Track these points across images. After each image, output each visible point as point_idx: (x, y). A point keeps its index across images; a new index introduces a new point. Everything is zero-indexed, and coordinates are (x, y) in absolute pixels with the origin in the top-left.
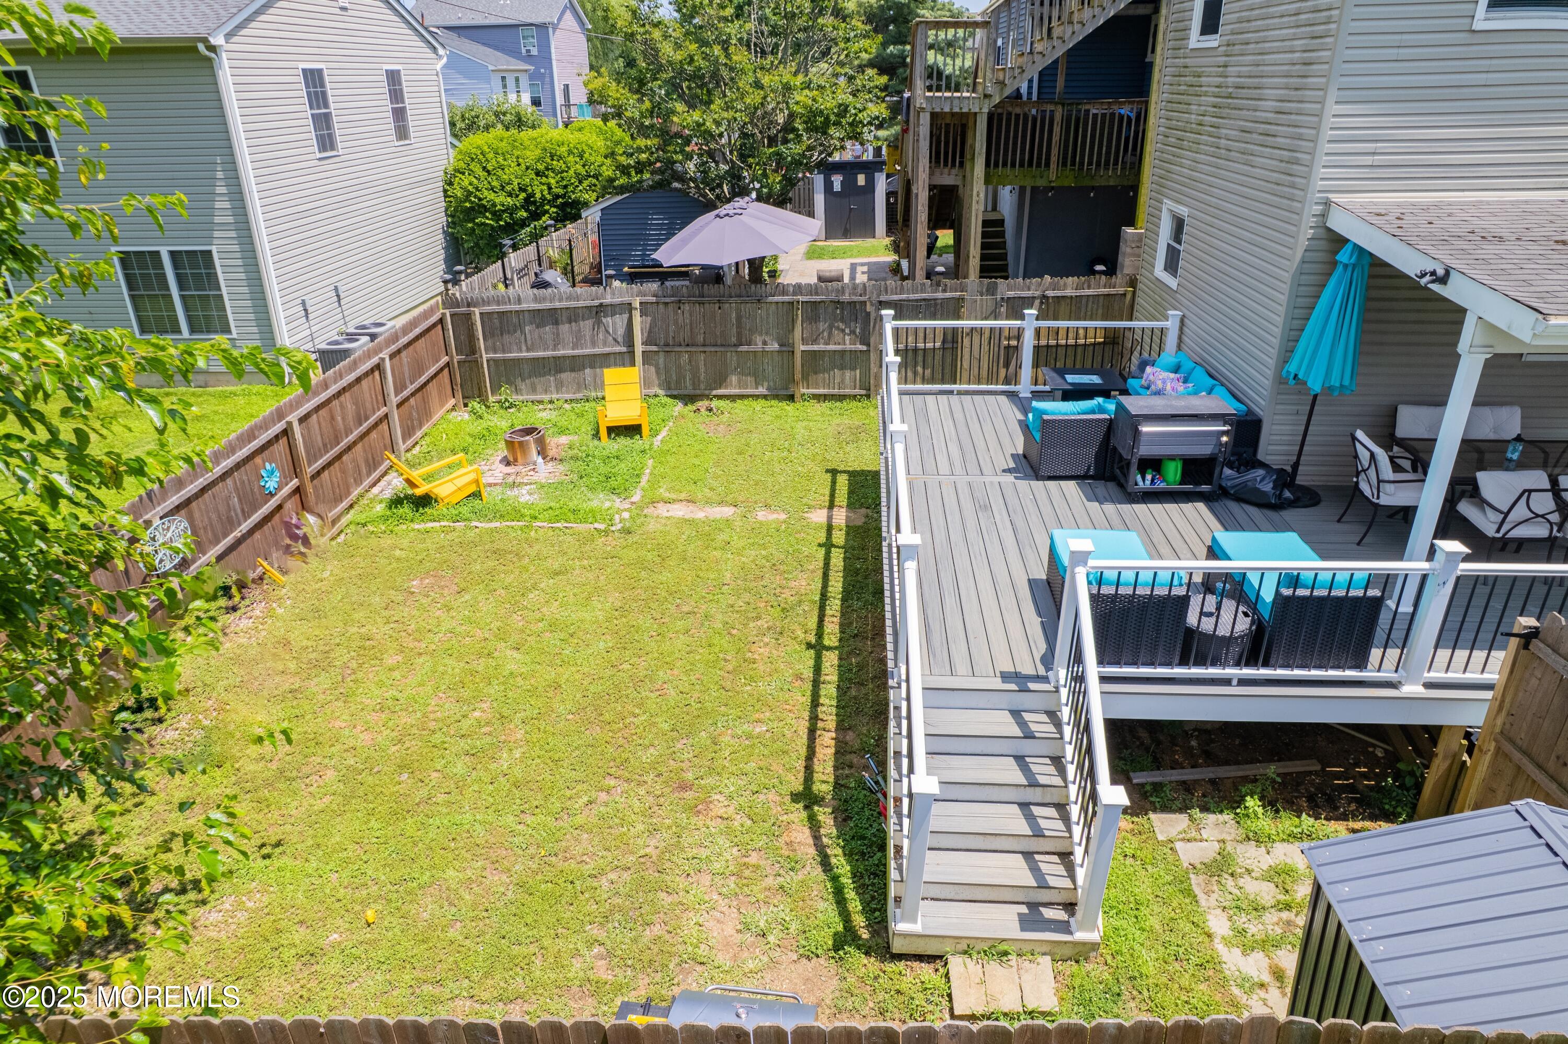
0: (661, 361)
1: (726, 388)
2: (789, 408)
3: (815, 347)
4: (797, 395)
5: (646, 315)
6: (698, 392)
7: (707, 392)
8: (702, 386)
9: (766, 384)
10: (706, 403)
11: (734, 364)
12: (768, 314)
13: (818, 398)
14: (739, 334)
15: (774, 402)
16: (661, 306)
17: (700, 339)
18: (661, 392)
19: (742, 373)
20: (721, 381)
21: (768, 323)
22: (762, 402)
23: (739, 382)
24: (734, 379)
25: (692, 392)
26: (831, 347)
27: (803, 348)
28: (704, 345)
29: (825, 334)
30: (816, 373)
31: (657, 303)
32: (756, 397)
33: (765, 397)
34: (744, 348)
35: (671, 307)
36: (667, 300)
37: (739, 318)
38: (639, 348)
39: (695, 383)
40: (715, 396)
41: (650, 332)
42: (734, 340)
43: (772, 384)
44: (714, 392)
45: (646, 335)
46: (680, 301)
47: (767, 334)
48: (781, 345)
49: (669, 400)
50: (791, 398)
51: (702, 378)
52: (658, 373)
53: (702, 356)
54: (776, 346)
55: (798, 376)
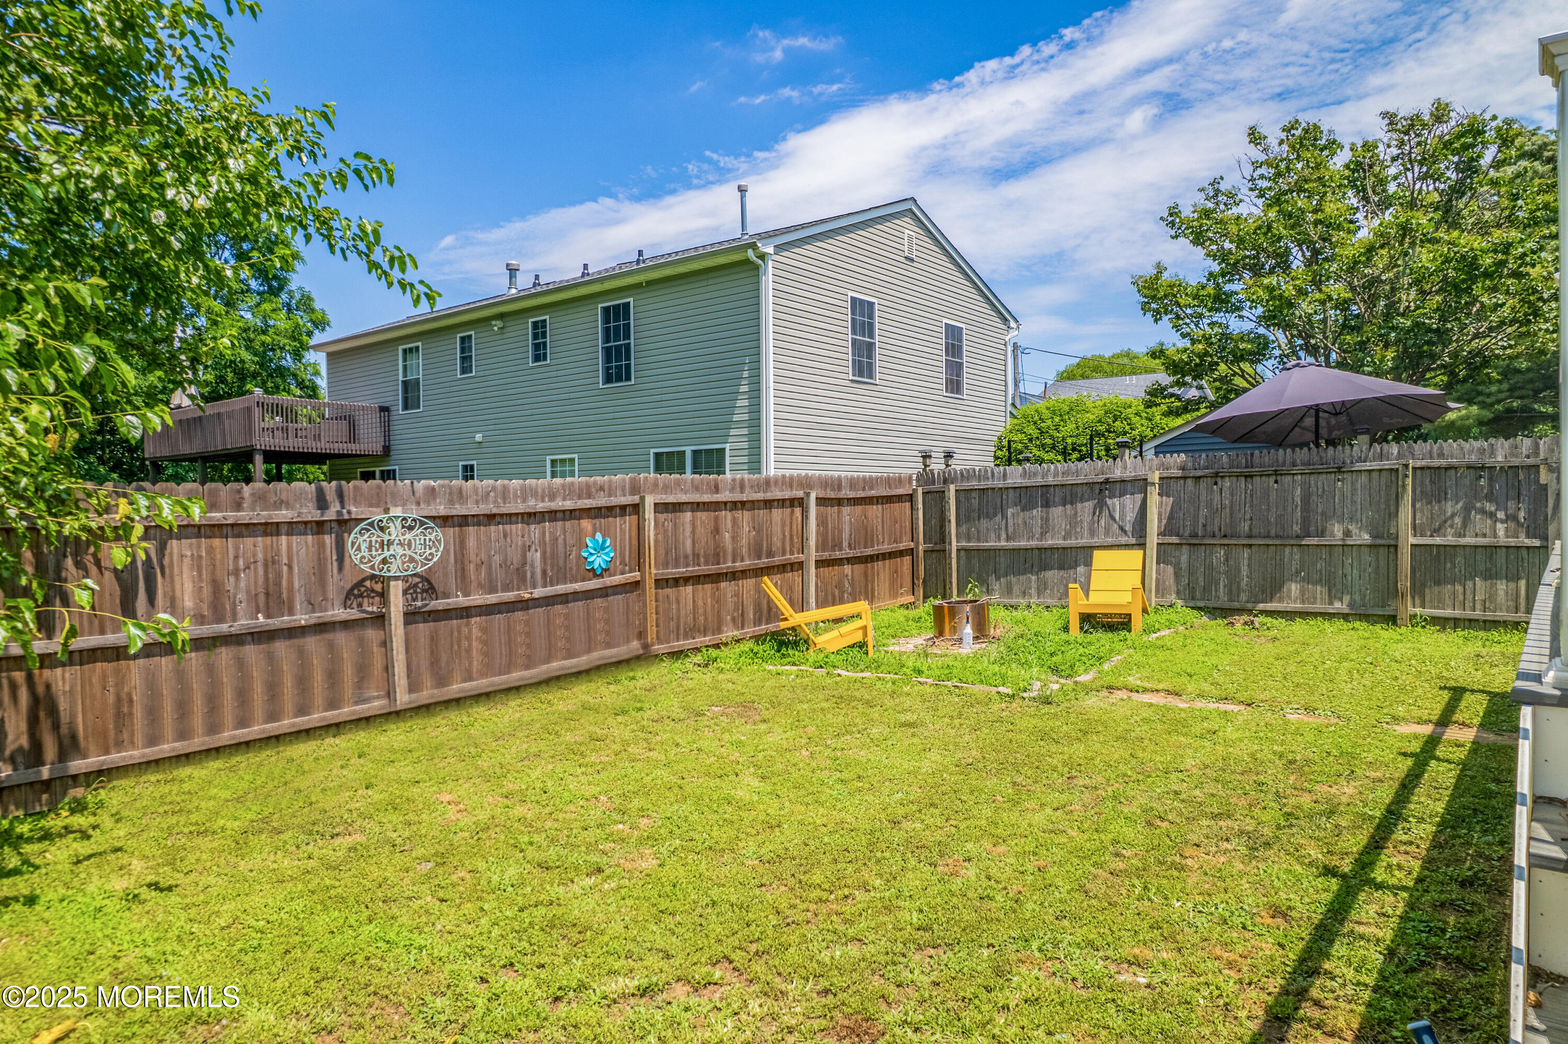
0: (1184, 558)
1: (1281, 600)
4: (1402, 615)
5: (1168, 496)
6: (1236, 605)
8: (1244, 597)
9: (1346, 599)
10: (1245, 618)
11: (1295, 565)
12: (1354, 490)
13: (1441, 623)
14: (1305, 521)
15: (1357, 624)
16: (1190, 482)
17: (1245, 527)
18: (1180, 603)
19: (1308, 580)
21: (1353, 502)
23: (1302, 592)
24: (1294, 588)
27: (1412, 540)
28: (1250, 536)
30: (1438, 583)
31: (1185, 478)
32: (1328, 616)
33: (1345, 617)
34: (1314, 541)
35: (1203, 484)
36: (1199, 473)
37: (1306, 498)
38: (1153, 539)
39: (1233, 592)
41: (1171, 517)
42: (1296, 528)
43: (1357, 597)
44: (1261, 606)
45: (1164, 522)
46: (1216, 475)
47: (1351, 519)
48: (1374, 536)
49: (1187, 610)
50: (1392, 620)
51: (1243, 584)
52: (1177, 575)
53: (1246, 553)
54: (1366, 538)
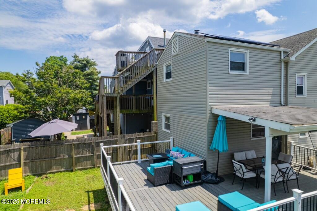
0: (30, 165)
1: (52, 170)
2: (72, 174)
3: (79, 156)
4: (74, 170)
5: (26, 151)
6: (43, 172)
7: (45, 172)
8: (44, 171)
9: (64, 168)
10: (45, 176)
11: (54, 163)
12: (65, 148)
13: (80, 170)
14: (56, 154)
15: (67, 173)
16: (31, 148)
17: (44, 157)
18: (30, 174)
19: (57, 165)
20: (50, 168)
21: (65, 150)
22: (63, 173)
23: (56, 168)
24: (54, 167)
25: (40, 173)
26: (83, 155)
27: (75, 156)
28: (45, 158)
29: (81, 152)
30: (79, 163)
31: (30, 148)
32: (61, 172)
33: (64, 171)
34: (58, 158)
35: (34, 149)
36: (33, 146)
37: (56, 150)
38: (22, 161)
39: (42, 170)
40: (48, 173)
41: (27, 156)
42: (54, 156)
43: (66, 167)
44: (48, 172)
45: (25, 157)
46: (37, 147)
47: (64, 153)
48: (69, 156)
49: (33, 176)
50: (72, 171)
51: (44, 168)
52: (29, 168)
53: (44, 162)
54: (67, 156)
55: (74, 164)
